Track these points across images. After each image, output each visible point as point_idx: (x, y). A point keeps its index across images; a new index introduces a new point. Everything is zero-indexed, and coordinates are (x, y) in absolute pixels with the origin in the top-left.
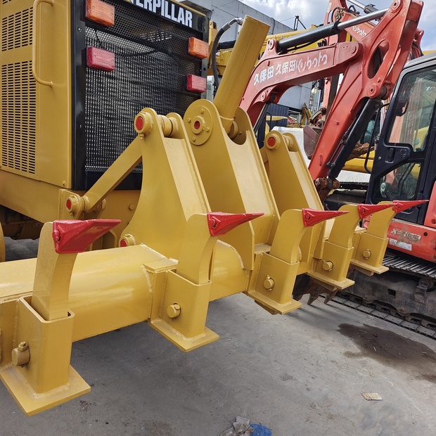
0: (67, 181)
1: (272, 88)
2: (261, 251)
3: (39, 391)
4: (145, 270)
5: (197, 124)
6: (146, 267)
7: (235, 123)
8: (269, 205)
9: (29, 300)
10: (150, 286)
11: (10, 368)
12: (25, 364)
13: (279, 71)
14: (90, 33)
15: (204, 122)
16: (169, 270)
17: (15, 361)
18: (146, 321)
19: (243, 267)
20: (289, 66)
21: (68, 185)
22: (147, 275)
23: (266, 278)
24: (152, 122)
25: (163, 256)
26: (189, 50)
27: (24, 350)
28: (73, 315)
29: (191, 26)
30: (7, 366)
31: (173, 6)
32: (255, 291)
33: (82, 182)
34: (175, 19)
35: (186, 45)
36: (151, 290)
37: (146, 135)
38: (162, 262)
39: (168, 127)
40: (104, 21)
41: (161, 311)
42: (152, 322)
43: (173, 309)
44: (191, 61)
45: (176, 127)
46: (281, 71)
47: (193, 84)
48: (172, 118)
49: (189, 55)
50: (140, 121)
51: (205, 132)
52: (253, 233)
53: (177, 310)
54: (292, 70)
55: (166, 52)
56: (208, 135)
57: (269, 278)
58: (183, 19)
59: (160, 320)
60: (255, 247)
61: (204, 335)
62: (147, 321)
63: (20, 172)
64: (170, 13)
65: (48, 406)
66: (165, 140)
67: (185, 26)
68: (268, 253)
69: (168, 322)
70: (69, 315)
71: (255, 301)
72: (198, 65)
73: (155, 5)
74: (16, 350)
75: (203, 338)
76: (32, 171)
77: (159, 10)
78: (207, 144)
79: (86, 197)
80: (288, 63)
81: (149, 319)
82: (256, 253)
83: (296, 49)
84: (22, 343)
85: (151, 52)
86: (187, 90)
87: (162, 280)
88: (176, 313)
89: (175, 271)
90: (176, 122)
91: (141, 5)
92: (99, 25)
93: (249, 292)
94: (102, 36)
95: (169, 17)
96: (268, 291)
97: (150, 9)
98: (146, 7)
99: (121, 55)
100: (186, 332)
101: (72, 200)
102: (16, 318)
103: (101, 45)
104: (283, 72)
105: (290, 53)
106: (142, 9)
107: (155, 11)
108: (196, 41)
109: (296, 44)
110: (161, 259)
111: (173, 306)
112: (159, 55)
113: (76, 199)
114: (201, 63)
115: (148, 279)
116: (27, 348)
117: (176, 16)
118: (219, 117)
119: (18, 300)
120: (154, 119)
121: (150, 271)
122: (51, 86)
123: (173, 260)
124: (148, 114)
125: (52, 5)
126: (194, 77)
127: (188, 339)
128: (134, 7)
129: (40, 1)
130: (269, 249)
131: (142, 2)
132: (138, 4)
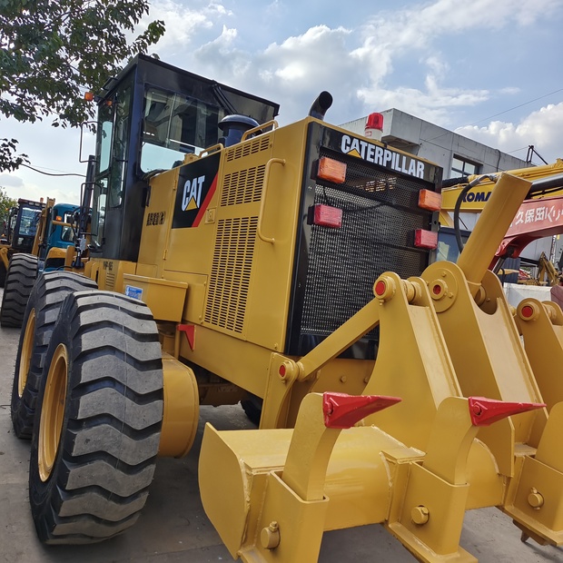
0: (280, 343)
1: (510, 240)
2: (522, 453)
4: (383, 458)
5: (437, 289)
6: (385, 455)
7: (481, 288)
8: (530, 392)
9: (280, 474)
10: (389, 479)
11: (252, 551)
12: (274, 549)
13: (521, 220)
14: (319, 189)
15: (446, 286)
16: (414, 462)
17: (265, 543)
18: (382, 524)
19: (498, 471)
20: (535, 214)
21: (281, 349)
22: (386, 464)
23: (530, 492)
24: (395, 287)
25: (400, 444)
26: (419, 203)
27: (275, 532)
28: (327, 499)
29: (422, 177)
30: (249, 548)
31: (404, 158)
32: (513, 507)
33: (297, 345)
34: (404, 171)
35: (416, 197)
36: (390, 484)
37: (386, 301)
38: (408, 454)
39: (411, 293)
40: (335, 179)
41: (402, 513)
42: (390, 526)
43: (419, 513)
44: (419, 214)
45: (420, 293)
46: (524, 219)
47: (422, 239)
48: (414, 283)
49: (419, 207)
50: (382, 286)
51: (446, 299)
52: (513, 428)
53: (425, 514)
54: (540, 219)
55: (390, 205)
56: (451, 302)
57: (535, 491)
58: (414, 171)
59: (399, 525)
60: (515, 446)
61: (457, 555)
62: (384, 523)
63: (217, 328)
64: (400, 166)
66: (409, 307)
67: (415, 178)
68: (533, 456)
69: (410, 529)
70: (324, 498)
71: (515, 522)
72: (429, 218)
73: (386, 159)
74: (267, 529)
75: (457, 559)
76: (239, 329)
77: (389, 163)
78: (449, 312)
79: (300, 363)
80: (533, 210)
81: (387, 521)
82: (516, 454)
83: (543, 193)
84: (274, 523)
85: (378, 206)
87: (406, 474)
88: (424, 518)
89: (421, 464)
90: (420, 288)
91: (372, 160)
92: (329, 183)
93: (506, 508)
94: (330, 192)
95: (399, 169)
96: (534, 510)
97: (380, 164)
98: (376, 162)
99: (348, 210)
100: (436, 546)
101: (287, 366)
102: (264, 493)
103: (329, 202)
104: (526, 221)
105: (535, 198)
106: (373, 164)
107: (385, 165)
108: (428, 192)
109: (543, 188)
110: (399, 447)
111: (419, 509)
112: (385, 209)
113: (290, 365)
114: (431, 216)
115: (388, 470)
116: (277, 530)
117: (407, 168)
118: (466, 281)
119: (269, 474)
120: (398, 284)
121: (391, 461)
122: (272, 243)
123: (415, 450)
124: (389, 278)
125: (283, 164)
126: (424, 232)
127: (439, 556)
128: (364, 162)
129: (273, 162)
130: (534, 452)
131: (372, 157)
132: (369, 159)
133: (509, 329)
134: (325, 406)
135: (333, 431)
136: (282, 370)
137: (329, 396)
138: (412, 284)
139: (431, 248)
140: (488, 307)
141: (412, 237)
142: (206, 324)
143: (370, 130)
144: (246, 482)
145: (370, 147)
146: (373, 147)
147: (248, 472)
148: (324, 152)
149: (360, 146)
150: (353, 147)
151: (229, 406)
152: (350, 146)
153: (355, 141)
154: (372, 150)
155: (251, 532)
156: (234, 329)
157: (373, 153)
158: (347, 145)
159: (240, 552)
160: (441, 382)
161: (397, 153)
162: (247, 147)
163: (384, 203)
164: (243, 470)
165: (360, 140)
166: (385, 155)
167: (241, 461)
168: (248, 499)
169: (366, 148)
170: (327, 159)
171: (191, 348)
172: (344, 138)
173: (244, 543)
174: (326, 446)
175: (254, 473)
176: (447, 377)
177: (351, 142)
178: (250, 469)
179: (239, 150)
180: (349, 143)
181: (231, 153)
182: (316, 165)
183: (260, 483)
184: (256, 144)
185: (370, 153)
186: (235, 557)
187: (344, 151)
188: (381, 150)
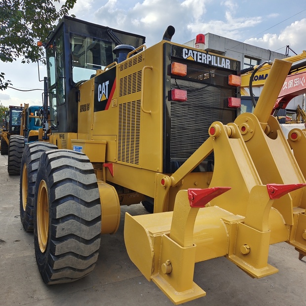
0: (160, 168)
1: (280, 99)
2: (297, 212)
3: (179, 291)
4: (223, 222)
5: (243, 128)
6: (224, 220)
7: (268, 126)
9: (168, 235)
10: (227, 232)
11: (158, 276)
12: (169, 274)
14: (173, 81)
15: (248, 127)
16: (240, 222)
17: (165, 271)
18: (225, 256)
19: (285, 223)
20: (294, 83)
21: (161, 170)
22: (224, 225)
24: (220, 130)
25: (231, 213)
26: (229, 83)
27: (169, 265)
28: (195, 246)
29: (229, 68)
30: (156, 275)
31: (218, 58)
32: (295, 241)
34: (219, 66)
35: (227, 79)
36: (228, 235)
37: (216, 138)
38: (236, 218)
39: (230, 132)
40: (181, 74)
41: (235, 249)
42: (229, 257)
43: (245, 249)
44: (230, 89)
45: (234, 131)
46: (287, 86)
47: (232, 103)
48: (231, 126)
49: (229, 85)
50: (213, 130)
51: (249, 134)
52: (291, 199)
53: (248, 249)
54: (296, 85)
55: (212, 85)
56: (252, 135)
58: (224, 65)
59: (234, 256)
60: (293, 209)
61: (267, 268)
62: (226, 256)
63: (125, 163)
64: (217, 63)
65: (184, 300)
66: (229, 139)
67: (225, 69)
68: (303, 213)
69: (240, 257)
70: (194, 245)
71: (296, 249)
72: (235, 90)
73: (208, 60)
74: (165, 264)
75: (267, 270)
76: (137, 163)
77: (210, 62)
78: (251, 140)
79: (172, 177)
80: (292, 80)
81: (227, 255)
82: (294, 213)
83: (298, 70)
84: (168, 260)
85: (206, 87)
86: (228, 107)
87: (236, 229)
88: (247, 251)
89: (243, 223)
90: (234, 129)
91: (200, 61)
92: (178, 76)
93: (291, 242)
94: (179, 82)
95: (216, 65)
97: (205, 63)
98: (203, 62)
99: (190, 91)
100: (255, 264)
101: (165, 179)
102: (161, 246)
103: (179, 87)
104: (289, 87)
105: (293, 74)
106: (201, 63)
107: (208, 63)
108: (234, 76)
109: (297, 67)
110: (230, 215)
111: (245, 246)
112: (210, 88)
113: (167, 178)
114: (236, 90)
115: (226, 228)
116: (170, 264)
117: (220, 64)
118: (259, 123)
119: (162, 235)
120: (222, 128)
121: (227, 223)
122: (150, 114)
123: (239, 216)
124: (217, 125)
125: (151, 69)
126: (233, 99)
127: (257, 270)
128: (196, 63)
129: (146, 68)
130: (304, 211)
131: (201, 59)
132: (199, 61)
133: (285, 146)
134: (189, 196)
135: (195, 209)
136: (163, 181)
137: (191, 191)
138: (230, 127)
139: (238, 107)
140: (273, 135)
141: (227, 102)
142: (118, 162)
143: (198, 44)
144: (150, 241)
145: (199, 53)
146: (201, 54)
147: (151, 235)
148: (174, 59)
149: (193, 54)
150: (189, 55)
151: (135, 205)
152: (188, 54)
153: (190, 51)
154: (200, 55)
155: (156, 266)
156: (134, 163)
157: (201, 57)
158: (186, 54)
159: (152, 277)
160: (251, 179)
161: (214, 56)
162: (130, 62)
163: (209, 85)
164: (148, 235)
165: (193, 50)
166: (208, 58)
167: (147, 230)
168: (152, 250)
169: (197, 54)
170: (176, 63)
171: (112, 175)
172: (184, 50)
173: (153, 272)
174: (192, 217)
175: (154, 236)
176: (253, 176)
177: (188, 52)
178: (152, 234)
179: (126, 64)
180: (187, 52)
181: (122, 66)
182: (170, 67)
183: (158, 241)
184: (135, 59)
185: (199, 57)
186: (149, 280)
187: (185, 58)
188: (205, 55)
